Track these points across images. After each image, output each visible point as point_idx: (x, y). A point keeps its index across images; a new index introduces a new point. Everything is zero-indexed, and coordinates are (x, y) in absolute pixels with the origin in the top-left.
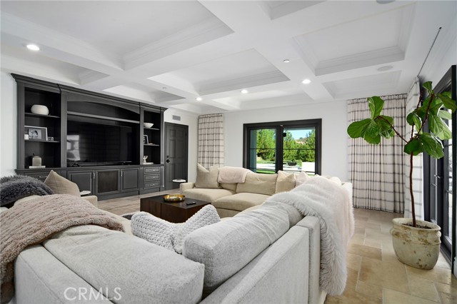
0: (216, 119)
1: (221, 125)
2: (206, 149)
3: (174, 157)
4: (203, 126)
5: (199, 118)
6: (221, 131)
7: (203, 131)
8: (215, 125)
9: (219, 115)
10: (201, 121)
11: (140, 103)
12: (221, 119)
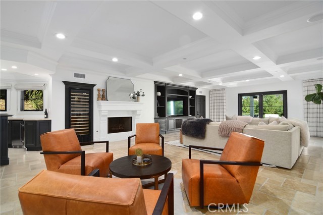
0: (221, 92)
1: (224, 95)
2: (215, 107)
3: (200, 112)
4: (213, 95)
5: (210, 91)
6: (224, 98)
7: (213, 98)
8: (221, 95)
9: (223, 90)
10: (211, 93)
11: (188, 87)
12: (224, 92)
